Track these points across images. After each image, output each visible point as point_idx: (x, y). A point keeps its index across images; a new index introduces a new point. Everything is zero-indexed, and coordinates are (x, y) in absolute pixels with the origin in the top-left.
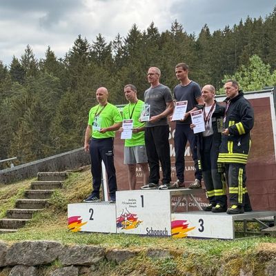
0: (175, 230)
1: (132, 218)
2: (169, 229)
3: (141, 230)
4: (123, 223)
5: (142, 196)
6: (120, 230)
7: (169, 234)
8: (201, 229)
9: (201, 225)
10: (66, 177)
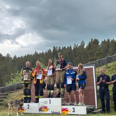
0: (63, 112)
1: (45, 108)
2: (61, 111)
3: (49, 112)
4: (41, 110)
5: (50, 100)
6: (40, 112)
7: (61, 113)
8: (74, 111)
9: (74, 110)
10: (7, 95)
